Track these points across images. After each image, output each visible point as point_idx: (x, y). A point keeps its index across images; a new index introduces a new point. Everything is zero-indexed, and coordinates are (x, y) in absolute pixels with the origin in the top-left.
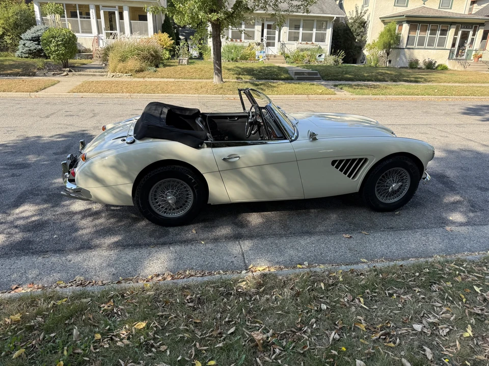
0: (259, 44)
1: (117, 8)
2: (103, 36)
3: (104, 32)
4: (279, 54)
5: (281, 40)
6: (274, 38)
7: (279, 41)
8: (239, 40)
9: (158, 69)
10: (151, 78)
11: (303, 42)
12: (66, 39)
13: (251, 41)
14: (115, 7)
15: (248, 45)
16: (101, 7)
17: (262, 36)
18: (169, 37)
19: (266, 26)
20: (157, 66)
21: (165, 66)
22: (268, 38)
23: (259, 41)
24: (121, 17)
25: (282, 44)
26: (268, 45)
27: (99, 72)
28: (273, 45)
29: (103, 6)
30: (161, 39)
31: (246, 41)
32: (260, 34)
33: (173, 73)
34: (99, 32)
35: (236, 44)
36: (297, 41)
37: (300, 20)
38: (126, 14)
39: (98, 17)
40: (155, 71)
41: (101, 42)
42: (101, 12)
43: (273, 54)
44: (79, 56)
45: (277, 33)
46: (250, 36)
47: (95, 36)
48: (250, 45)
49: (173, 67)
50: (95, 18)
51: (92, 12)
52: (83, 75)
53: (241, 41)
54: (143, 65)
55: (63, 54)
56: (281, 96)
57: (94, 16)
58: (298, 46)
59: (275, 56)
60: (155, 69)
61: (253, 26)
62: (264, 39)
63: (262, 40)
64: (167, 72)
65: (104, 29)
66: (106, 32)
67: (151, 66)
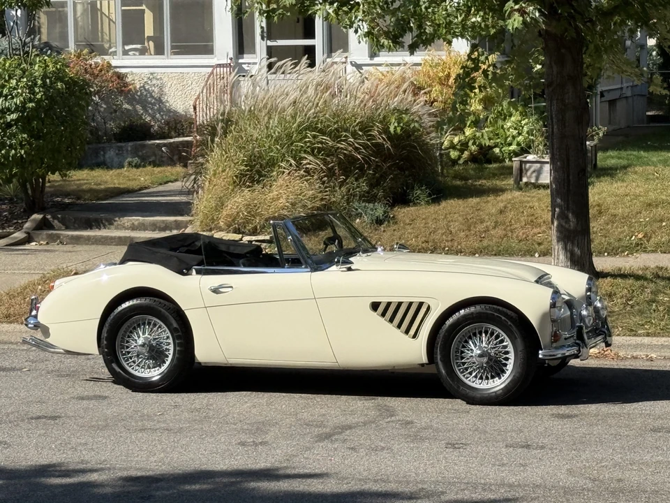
2: (256, 60)
3: (261, 45)
9: (402, 213)
12: (40, 101)
20: (401, 199)
21: (439, 193)
33: (454, 227)
34: (242, 44)
40: (379, 222)
44: (135, 152)
49: (473, 201)
52: (88, 240)
54: (338, 196)
55: (20, 161)
60: (380, 210)
64: (432, 225)
65: (262, 32)
66: (270, 43)
67: (370, 198)
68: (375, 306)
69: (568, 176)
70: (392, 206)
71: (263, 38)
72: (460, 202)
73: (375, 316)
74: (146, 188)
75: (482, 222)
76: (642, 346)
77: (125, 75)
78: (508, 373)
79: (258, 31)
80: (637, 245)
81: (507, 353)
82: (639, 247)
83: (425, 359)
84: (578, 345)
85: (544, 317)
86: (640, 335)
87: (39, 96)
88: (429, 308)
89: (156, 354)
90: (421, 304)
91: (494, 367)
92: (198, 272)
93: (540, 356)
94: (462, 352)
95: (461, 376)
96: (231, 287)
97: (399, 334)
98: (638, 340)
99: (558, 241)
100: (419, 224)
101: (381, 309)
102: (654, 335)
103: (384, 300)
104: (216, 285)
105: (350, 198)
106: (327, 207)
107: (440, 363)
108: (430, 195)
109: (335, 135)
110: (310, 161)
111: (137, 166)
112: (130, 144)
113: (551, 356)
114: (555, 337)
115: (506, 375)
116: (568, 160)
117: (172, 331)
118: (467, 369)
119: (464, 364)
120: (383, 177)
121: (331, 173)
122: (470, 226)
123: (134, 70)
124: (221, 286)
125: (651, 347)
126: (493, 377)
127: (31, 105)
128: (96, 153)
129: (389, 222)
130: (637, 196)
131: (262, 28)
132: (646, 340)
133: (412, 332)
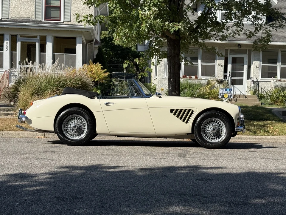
0: (221, 82)
1: (39, 38)
2: (17, 71)
3: (18, 66)
4: (249, 94)
5: (252, 76)
6: (242, 75)
7: (249, 77)
8: (193, 77)
11: (283, 79)
13: (209, 78)
14: (37, 37)
15: (206, 83)
16: (18, 37)
17: (226, 70)
18: (103, 69)
19: (230, 60)
22: (233, 74)
23: (222, 78)
24: (43, 49)
25: (253, 81)
26: (234, 83)
27: (4, 110)
28: (241, 83)
29: (21, 36)
30: (92, 71)
31: (203, 78)
32: (222, 69)
35: (190, 81)
36: (274, 77)
37: (277, 52)
38: (49, 46)
39: (13, 48)
41: (13, 78)
42: (18, 44)
43: (241, 94)
45: (245, 67)
46: (209, 71)
47: (6, 71)
48: (208, 83)
50: (9, 50)
51: (7, 44)
53: (197, 77)
56: (274, 137)
57: (9, 48)
58: (276, 85)
59: (245, 97)
61: (213, 60)
62: (228, 75)
63: (225, 77)
66: (21, 66)
68: (172, 111)
73: (172, 115)
79: (18, 62)
81: (222, 129)
83: (190, 132)
84: (243, 127)
85: (236, 116)
88: (193, 112)
90: (189, 110)
91: (217, 135)
92: (98, 98)
93: (235, 130)
94: (205, 129)
95: (204, 138)
96: (114, 103)
101: (174, 112)
103: (176, 108)
104: (107, 102)
113: (238, 130)
114: (238, 123)
115: (222, 137)
117: (87, 120)
118: (206, 135)
119: (205, 133)
124: (109, 103)
133: (186, 121)
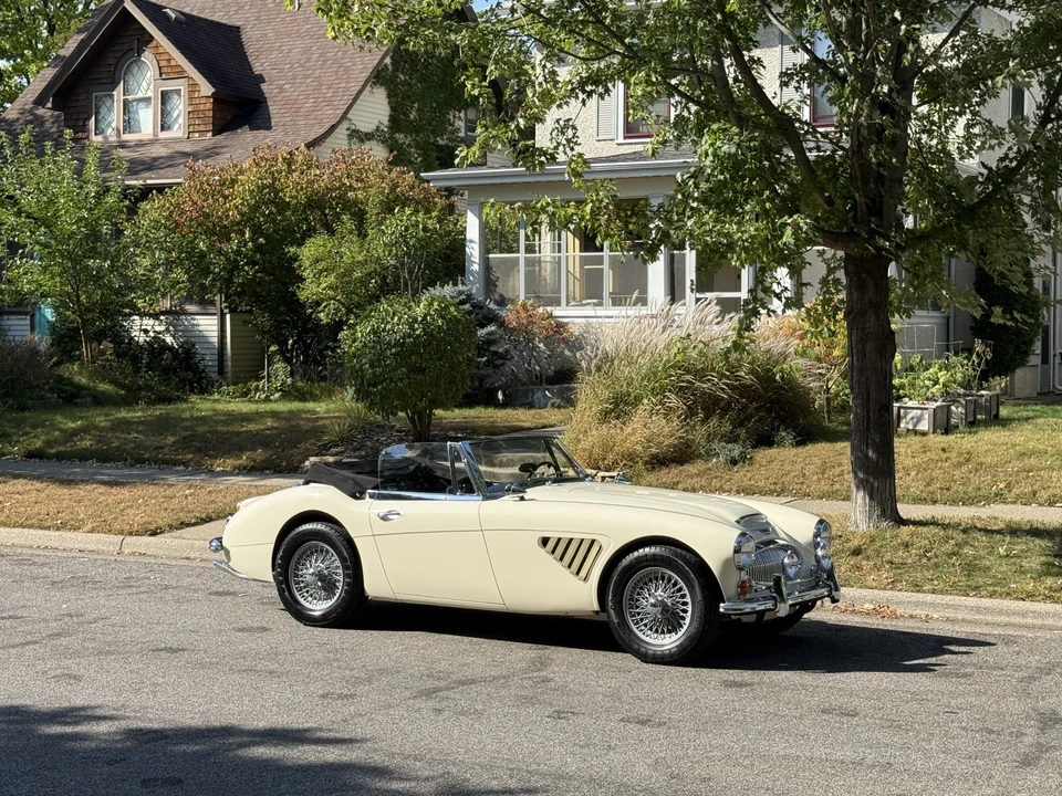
3: (690, 298)
9: (763, 455)
10: (694, 490)
12: (419, 336)
20: (766, 441)
21: (806, 436)
33: (809, 470)
40: (734, 462)
44: (560, 394)
54: (699, 434)
60: (736, 450)
64: (787, 467)
65: (692, 285)
66: (699, 296)
67: (732, 438)
68: (545, 541)
69: (868, 413)
70: (754, 447)
71: (692, 290)
72: (829, 445)
73: (543, 553)
74: (551, 426)
75: (840, 465)
76: (924, 604)
77: (567, 324)
78: (685, 627)
79: (688, 283)
80: (996, 495)
81: (685, 604)
82: (999, 497)
83: (596, 607)
84: (774, 598)
85: (727, 563)
86: (924, 592)
87: (418, 332)
88: (601, 546)
89: (328, 585)
90: (593, 541)
91: (670, 621)
92: (372, 496)
93: (721, 610)
94: (638, 600)
95: (634, 628)
96: (399, 514)
97: (567, 575)
98: (920, 596)
99: (858, 488)
100: (776, 466)
101: (551, 545)
102: (942, 592)
103: (554, 535)
104: (386, 511)
105: (710, 438)
106: (688, 444)
107: (612, 612)
108: (795, 438)
109: (701, 374)
110: (673, 400)
111: (559, 407)
112: (557, 386)
113: (735, 610)
114: (743, 588)
115: (683, 630)
116: (868, 395)
117: (343, 560)
118: (642, 620)
119: (639, 614)
120: (748, 418)
121: (691, 412)
122: (825, 470)
123: (576, 320)
124: (390, 513)
125: (934, 605)
126: (669, 632)
127: (408, 340)
128: (526, 394)
129: (744, 462)
130: (1014, 446)
131: (692, 281)
132: (930, 598)
133: (583, 573)
